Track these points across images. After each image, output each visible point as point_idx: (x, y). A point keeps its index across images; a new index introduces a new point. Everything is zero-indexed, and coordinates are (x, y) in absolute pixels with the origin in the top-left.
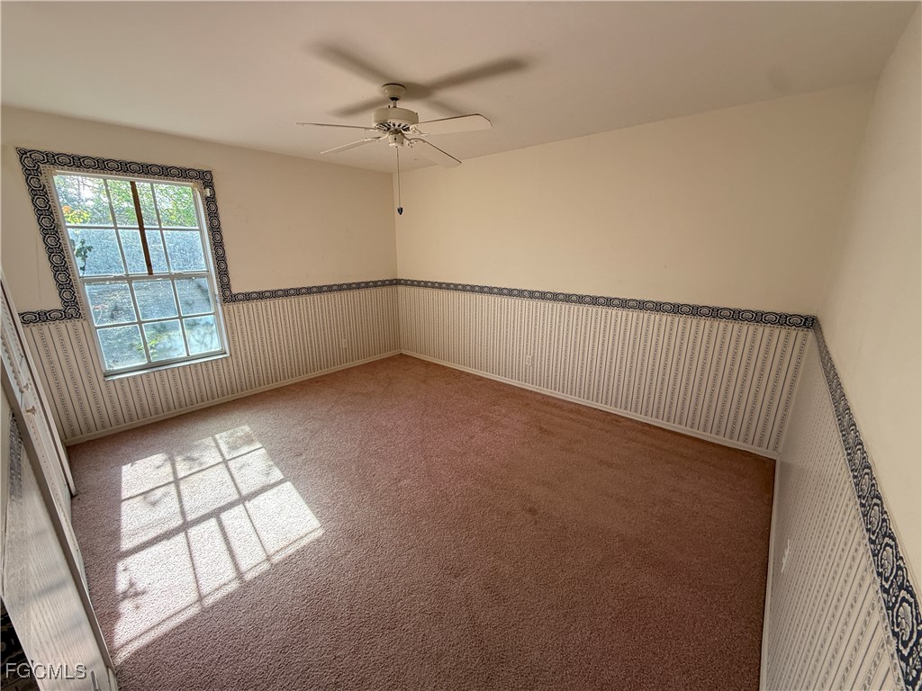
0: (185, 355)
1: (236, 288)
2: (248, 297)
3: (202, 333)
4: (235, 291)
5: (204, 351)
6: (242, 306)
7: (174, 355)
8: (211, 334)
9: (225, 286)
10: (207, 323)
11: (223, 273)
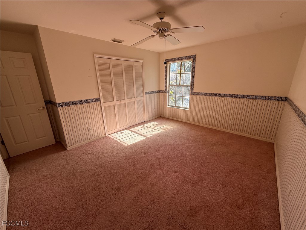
0: (181, 106)
1: (195, 91)
2: (197, 94)
3: (186, 102)
4: (194, 92)
5: (185, 107)
6: (195, 96)
7: (179, 106)
8: (188, 103)
9: (192, 89)
10: (188, 99)
11: (192, 85)
